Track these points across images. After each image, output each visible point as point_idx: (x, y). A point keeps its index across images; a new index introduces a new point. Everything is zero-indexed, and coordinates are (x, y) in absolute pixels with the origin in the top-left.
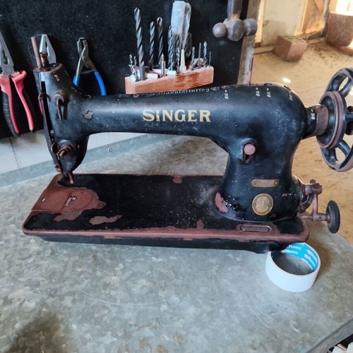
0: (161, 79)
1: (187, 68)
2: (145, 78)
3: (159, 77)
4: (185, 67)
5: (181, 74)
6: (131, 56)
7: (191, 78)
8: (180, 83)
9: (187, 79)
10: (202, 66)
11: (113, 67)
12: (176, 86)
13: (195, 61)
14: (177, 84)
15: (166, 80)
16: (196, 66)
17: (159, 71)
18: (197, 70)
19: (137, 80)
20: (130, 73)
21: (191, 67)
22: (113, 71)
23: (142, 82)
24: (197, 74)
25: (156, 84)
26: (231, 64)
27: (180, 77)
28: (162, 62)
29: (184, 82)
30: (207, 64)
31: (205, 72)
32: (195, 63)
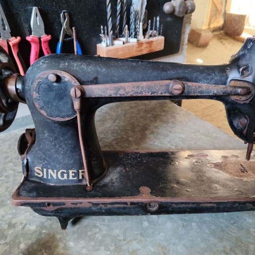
0: (125, 45)
1: (144, 37)
2: (113, 44)
3: (124, 43)
4: (143, 36)
5: (140, 42)
6: (102, 27)
7: (148, 45)
8: (140, 49)
9: (145, 46)
10: (155, 36)
11: (88, 35)
12: (136, 51)
13: (150, 32)
14: (137, 49)
15: (128, 46)
16: (151, 36)
17: (124, 39)
18: (151, 39)
19: (107, 46)
20: (101, 41)
21: (147, 36)
22: (87, 39)
23: (111, 48)
24: (152, 42)
25: (122, 49)
26: (175, 36)
27: (140, 44)
28: (126, 32)
29: (143, 48)
30: (159, 34)
31: (158, 40)
32: (150, 33)
